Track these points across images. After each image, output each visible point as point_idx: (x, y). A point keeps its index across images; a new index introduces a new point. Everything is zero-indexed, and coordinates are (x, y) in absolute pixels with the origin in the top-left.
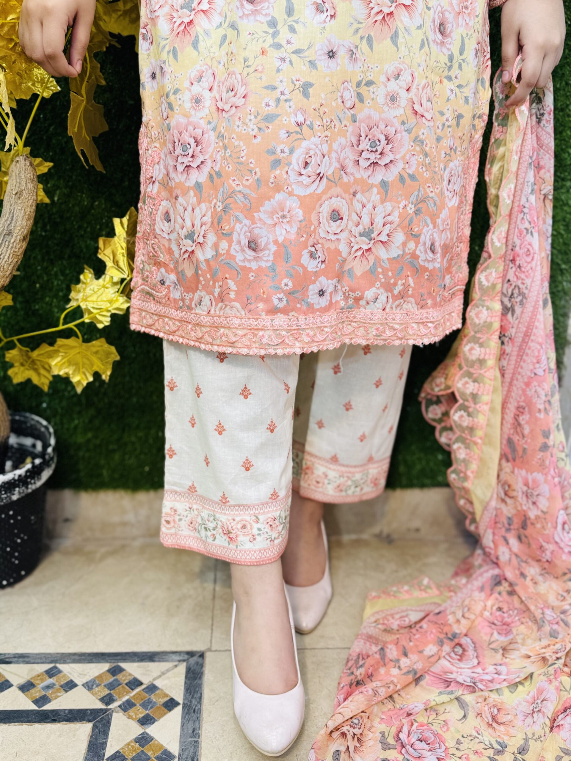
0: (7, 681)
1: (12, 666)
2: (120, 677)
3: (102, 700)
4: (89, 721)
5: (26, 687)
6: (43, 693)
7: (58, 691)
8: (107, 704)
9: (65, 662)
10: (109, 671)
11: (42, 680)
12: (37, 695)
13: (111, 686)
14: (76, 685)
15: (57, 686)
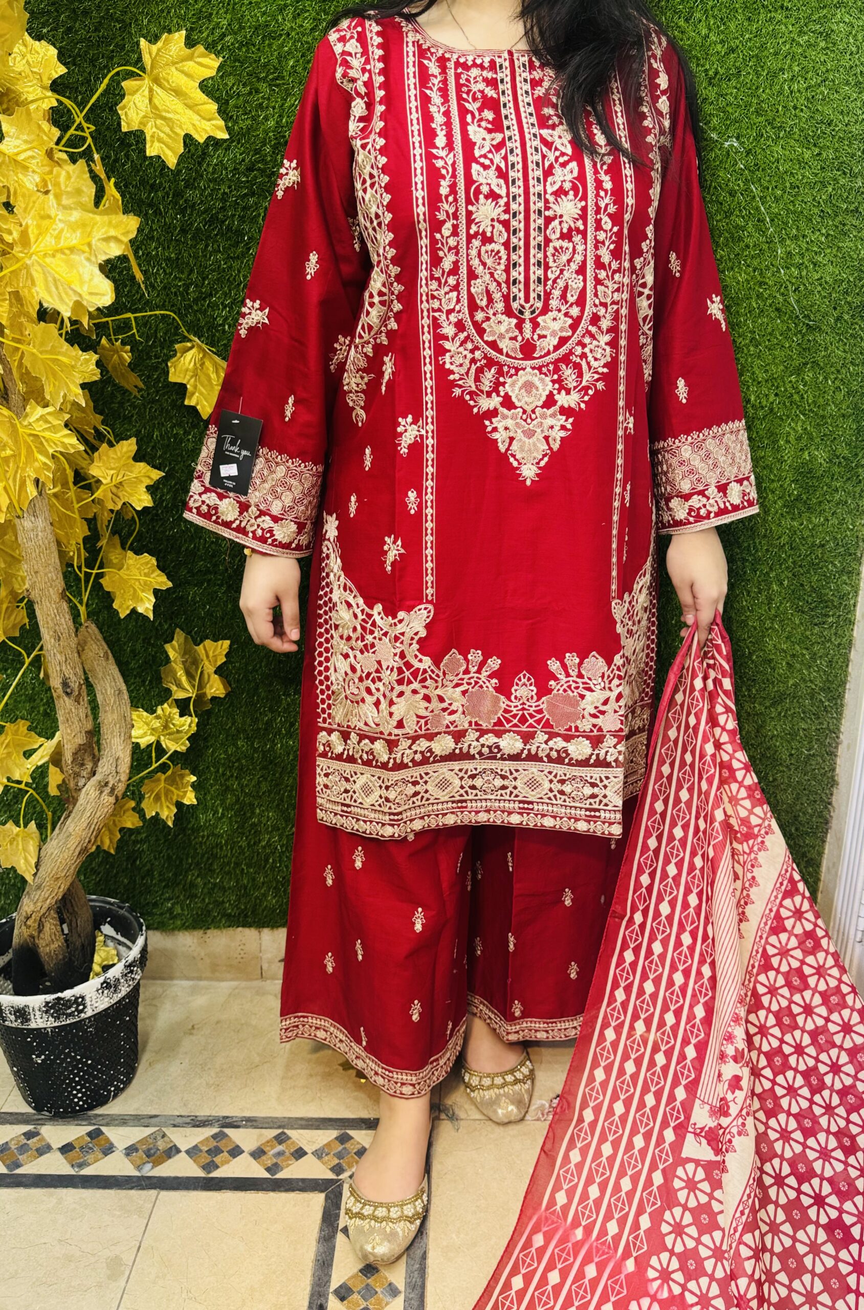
0: (238, 1146)
1: (241, 1130)
2: (348, 1145)
3: (332, 1169)
4: (322, 1191)
5: (258, 1154)
6: (275, 1160)
7: (288, 1159)
8: (338, 1175)
9: (292, 1128)
10: (337, 1138)
11: (273, 1147)
12: (269, 1163)
13: (339, 1156)
14: (305, 1153)
15: (287, 1154)
